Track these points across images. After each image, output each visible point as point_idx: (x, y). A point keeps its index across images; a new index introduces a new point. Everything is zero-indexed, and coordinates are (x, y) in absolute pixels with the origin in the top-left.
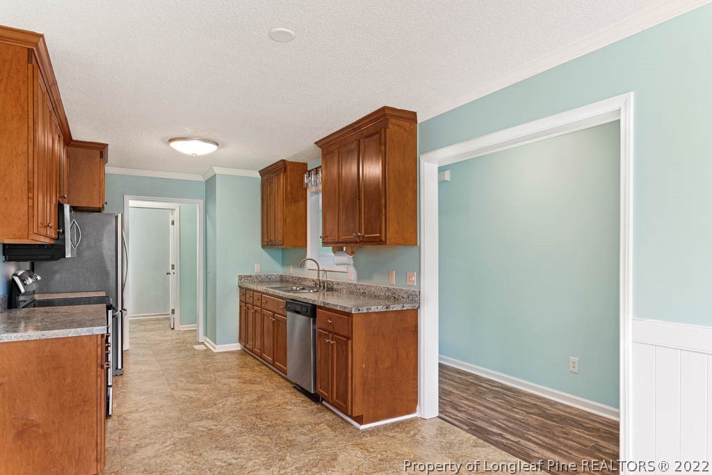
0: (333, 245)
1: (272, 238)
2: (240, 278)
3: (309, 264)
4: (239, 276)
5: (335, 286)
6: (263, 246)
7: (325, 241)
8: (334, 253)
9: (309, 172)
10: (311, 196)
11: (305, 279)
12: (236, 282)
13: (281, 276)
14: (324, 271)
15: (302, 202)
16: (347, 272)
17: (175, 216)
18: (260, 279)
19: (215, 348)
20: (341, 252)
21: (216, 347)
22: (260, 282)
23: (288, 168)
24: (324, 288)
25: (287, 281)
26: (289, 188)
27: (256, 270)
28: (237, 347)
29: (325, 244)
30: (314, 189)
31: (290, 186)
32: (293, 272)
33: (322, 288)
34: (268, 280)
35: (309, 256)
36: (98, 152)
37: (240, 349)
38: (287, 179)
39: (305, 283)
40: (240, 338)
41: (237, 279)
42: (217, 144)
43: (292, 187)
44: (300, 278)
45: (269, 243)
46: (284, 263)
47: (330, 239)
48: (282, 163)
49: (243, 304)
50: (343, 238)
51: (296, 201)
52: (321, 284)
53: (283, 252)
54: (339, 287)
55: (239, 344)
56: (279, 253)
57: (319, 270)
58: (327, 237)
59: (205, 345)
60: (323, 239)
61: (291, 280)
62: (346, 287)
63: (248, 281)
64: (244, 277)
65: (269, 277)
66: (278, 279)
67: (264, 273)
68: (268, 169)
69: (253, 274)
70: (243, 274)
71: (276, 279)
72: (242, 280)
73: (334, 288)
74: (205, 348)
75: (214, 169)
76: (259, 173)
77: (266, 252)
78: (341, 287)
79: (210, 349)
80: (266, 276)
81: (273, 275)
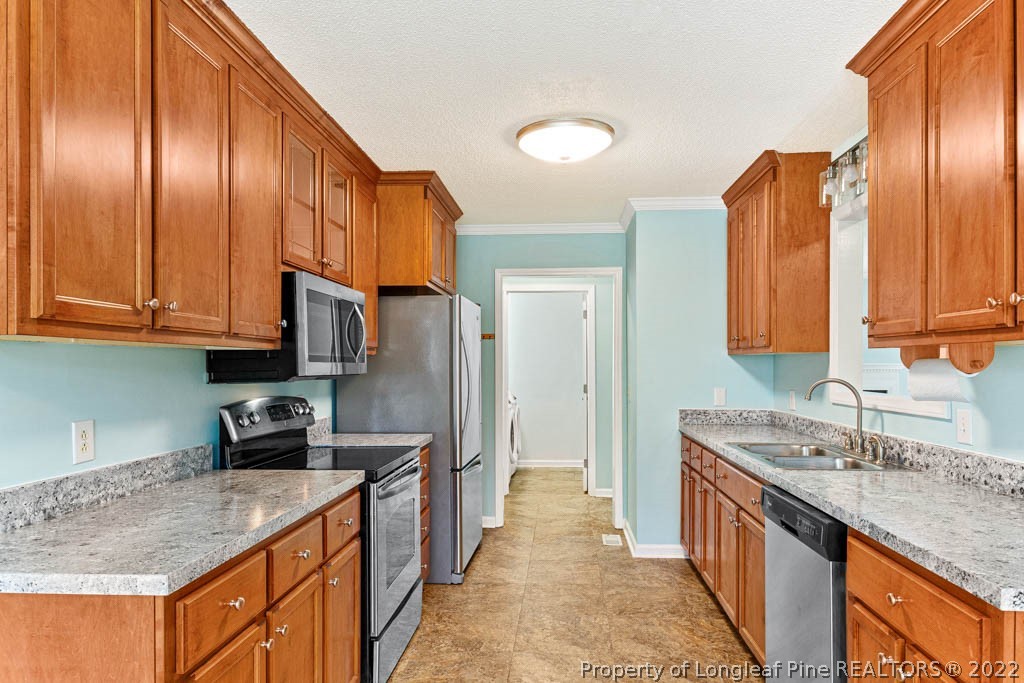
0: (908, 342)
1: (748, 333)
2: (684, 415)
3: (835, 392)
4: (682, 411)
5: (908, 455)
6: (731, 352)
7: (878, 330)
8: (908, 364)
9: (835, 164)
10: (841, 228)
11: (822, 426)
12: (674, 425)
13: (772, 414)
14: (875, 410)
15: (817, 245)
16: (950, 421)
17: (589, 304)
18: (724, 418)
19: (635, 549)
20: (930, 363)
22: (726, 424)
23: (783, 169)
24: (875, 456)
25: (784, 427)
26: (783, 215)
27: (716, 401)
28: (676, 552)
29: (878, 338)
30: (847, 210)
31: (787, 209)
32: (795, 407)
33: (869, 456)
34: (744, 422)
35: (833, 373)
36: (421, 189)
37: (683, 557)
38: (777, 195)
39: (825, 436)
40: (682, 537)
41: (677, 417)
42: (611, 130)
43: (789, 212)
44: (812, 423)
45: (741, 344)
46: (777, 385)
47: (895, 324)
48: (766, 161)
49: (687, 471)
50: (940, 317)
51: (802, 245)
52: (867, 445)
53: (774, 362)
54: (921, 459)
55: (679, 547)
56: (767, 366)
57: (860, 408)
58: (883, 319)
59: (623, 536)
60: (872, 325)
61: (791, 423)
62: (946, 462)
63: (700, 422)
64: (692, 414)
65: (745, 415)
66: (765, 421)
67: (734, 406)
68: (740, 185)
69: (710, 408)
70: (689, 407)
71: (760, 420)
72: (687, 420)
73: (905, 459)
74: (621, 544)
75: (632, 203)
76: (722, 201)
77: (739, 363)
78: (930, 460)
79: (628, 548)
80: (739, 413)
81: (754, 412)
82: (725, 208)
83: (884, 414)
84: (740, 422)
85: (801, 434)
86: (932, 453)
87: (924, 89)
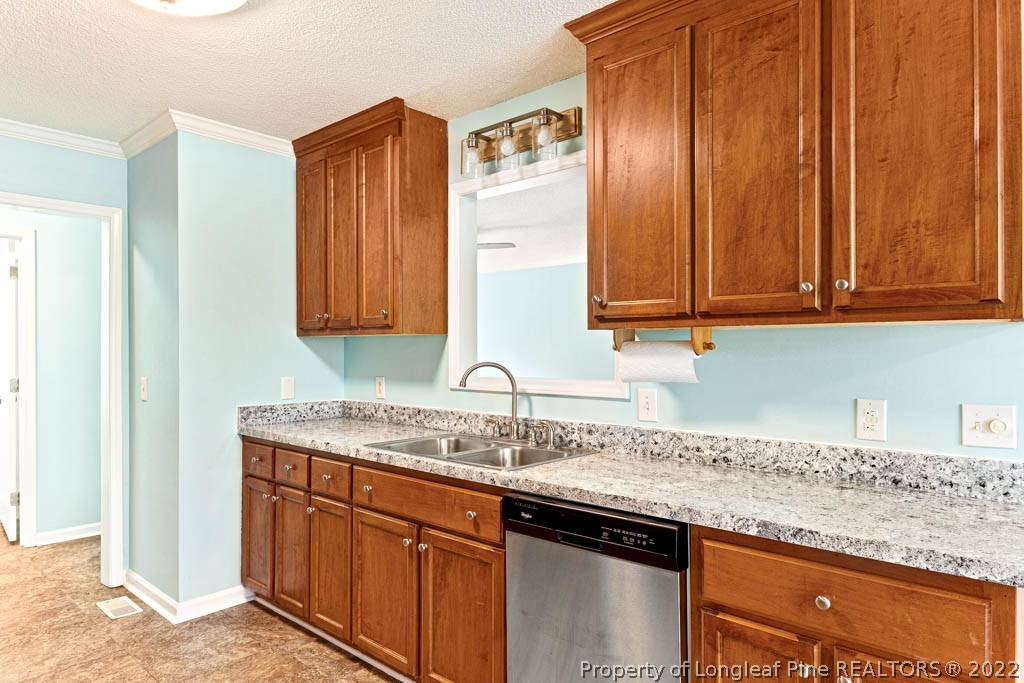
2: (245, 413)
4: (242, 410)
5: (574, 437)
6: (301, 332)
8: (618, 346)
11: (437, 414)
12: (233, 427)
13: (344, 405)
14: (542, 395)
15: (436, 218)
16: (628, 400)
18: (293, 414)
19: (174, 611)
21: (179, 607)
22: (296, 421)
23: (407, 124)
25: (368, 419)
27: (285, 392)
28: (236, 596)
31: (411, 172)
34: (315, 416)
37: (244, 600)
38: (403, 152)
40: (246, 574)
41: (235, 416)
43: (414, 175)
48: (389, 109)
51: (424, 215)
55: (241, 588)
57: (514, 393)
59: (131, 596)
61: (381, 413)
62: (629, 440)
63: (265, 421)
64: (256, 412)
65: (316, 408)
66: (337, 414)
67: (303, 400)
68: (333, 133)
69: (277, 403)
70: (253, 403)
71: (331, 412)
72: (250, 420)
73: (571, 441)
74: (139, 610)
75: (173, 116)
76: (292, 147)
77: (309, 346)
78: (606, 440)
79: (154, 612)
80: (309, 406)
81: (326, 403)
82: (293, 158)
83: (533, 398)
84: (310, 417)
85: (399, 423)
86: (609, 431)
87: (688, 71)
